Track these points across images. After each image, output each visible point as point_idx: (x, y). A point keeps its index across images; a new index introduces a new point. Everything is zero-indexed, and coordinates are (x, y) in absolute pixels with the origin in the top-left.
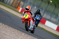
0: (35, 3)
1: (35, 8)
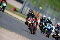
0: (54, 15)
1: (54, 19)
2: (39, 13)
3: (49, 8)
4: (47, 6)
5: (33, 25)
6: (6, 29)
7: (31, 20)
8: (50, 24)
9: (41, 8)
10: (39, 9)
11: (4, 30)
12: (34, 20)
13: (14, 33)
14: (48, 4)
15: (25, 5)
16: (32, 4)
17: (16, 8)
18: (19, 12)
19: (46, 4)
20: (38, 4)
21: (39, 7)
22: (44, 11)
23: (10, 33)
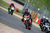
2: (37, 14)
3: (46, 9)
4: (44, 8)
5: (28, 22)
6: (9, 26)
7: (26, 17)
8: (48, 24)
9: (39, 9)
10: (37, 10)
11: (8, 27)
12: (29, 17)
13: (17, 30)
14: (45, 6)
15: (25, 7)
16: (31, 6)
17: (18, 9)
18: (21, 13)
19: (43, 6)
20: (37, 6)
21: (37, 9)
22: (41, 12)
23: (13, 30)
